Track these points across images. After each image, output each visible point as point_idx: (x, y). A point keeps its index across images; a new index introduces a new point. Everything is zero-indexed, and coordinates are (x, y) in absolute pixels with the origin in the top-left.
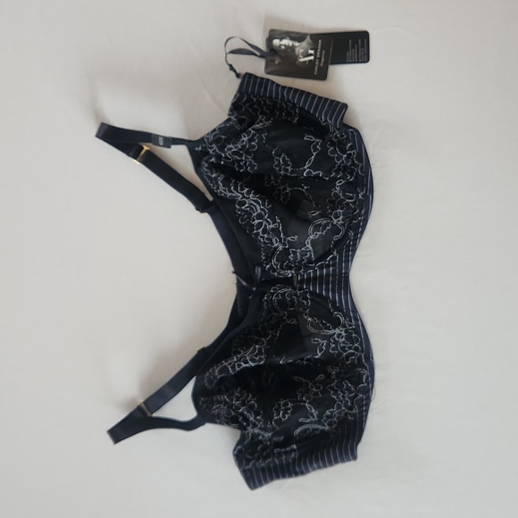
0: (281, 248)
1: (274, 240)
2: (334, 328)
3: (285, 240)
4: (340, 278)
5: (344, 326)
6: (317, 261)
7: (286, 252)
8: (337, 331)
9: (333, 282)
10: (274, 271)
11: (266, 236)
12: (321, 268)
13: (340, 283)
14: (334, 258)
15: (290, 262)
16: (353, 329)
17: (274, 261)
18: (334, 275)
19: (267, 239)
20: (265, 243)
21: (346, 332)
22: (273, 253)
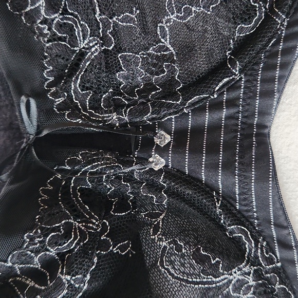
0: (95, 50)
1: (78, 31)
2: (228, 268)
3: (106, 26)
4: (247, 136)
5: (254, 262)
6: (188, 91)
7: (109, 61)
8: (236, 275)
9: (229, 146)
10: (75, 112)
11: (57, 17)
12: (198, 110)
13: (245, 150)
14: (233, 86)
15: (117, 92)
16: (275, 270)
17: (75, 85)
18: (231, 130)
19: (60, 26)
20: (53, 38)
21: (258, 275)
22: (75, 67)
